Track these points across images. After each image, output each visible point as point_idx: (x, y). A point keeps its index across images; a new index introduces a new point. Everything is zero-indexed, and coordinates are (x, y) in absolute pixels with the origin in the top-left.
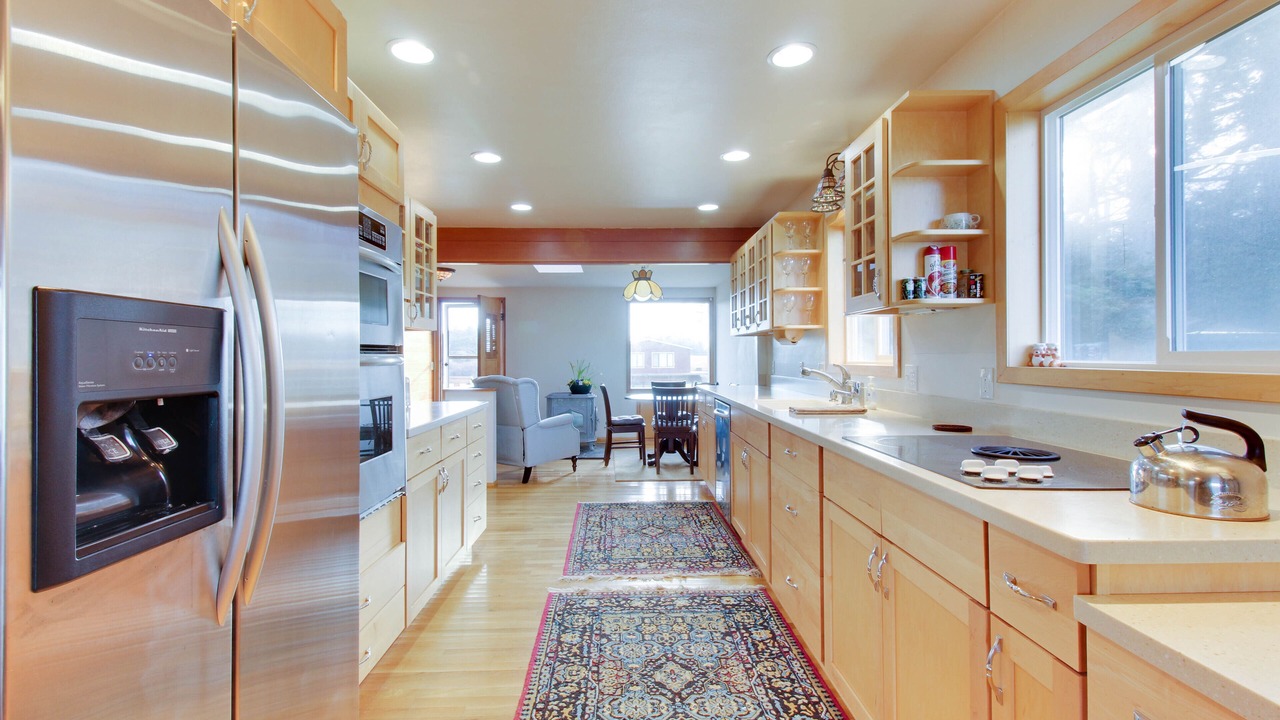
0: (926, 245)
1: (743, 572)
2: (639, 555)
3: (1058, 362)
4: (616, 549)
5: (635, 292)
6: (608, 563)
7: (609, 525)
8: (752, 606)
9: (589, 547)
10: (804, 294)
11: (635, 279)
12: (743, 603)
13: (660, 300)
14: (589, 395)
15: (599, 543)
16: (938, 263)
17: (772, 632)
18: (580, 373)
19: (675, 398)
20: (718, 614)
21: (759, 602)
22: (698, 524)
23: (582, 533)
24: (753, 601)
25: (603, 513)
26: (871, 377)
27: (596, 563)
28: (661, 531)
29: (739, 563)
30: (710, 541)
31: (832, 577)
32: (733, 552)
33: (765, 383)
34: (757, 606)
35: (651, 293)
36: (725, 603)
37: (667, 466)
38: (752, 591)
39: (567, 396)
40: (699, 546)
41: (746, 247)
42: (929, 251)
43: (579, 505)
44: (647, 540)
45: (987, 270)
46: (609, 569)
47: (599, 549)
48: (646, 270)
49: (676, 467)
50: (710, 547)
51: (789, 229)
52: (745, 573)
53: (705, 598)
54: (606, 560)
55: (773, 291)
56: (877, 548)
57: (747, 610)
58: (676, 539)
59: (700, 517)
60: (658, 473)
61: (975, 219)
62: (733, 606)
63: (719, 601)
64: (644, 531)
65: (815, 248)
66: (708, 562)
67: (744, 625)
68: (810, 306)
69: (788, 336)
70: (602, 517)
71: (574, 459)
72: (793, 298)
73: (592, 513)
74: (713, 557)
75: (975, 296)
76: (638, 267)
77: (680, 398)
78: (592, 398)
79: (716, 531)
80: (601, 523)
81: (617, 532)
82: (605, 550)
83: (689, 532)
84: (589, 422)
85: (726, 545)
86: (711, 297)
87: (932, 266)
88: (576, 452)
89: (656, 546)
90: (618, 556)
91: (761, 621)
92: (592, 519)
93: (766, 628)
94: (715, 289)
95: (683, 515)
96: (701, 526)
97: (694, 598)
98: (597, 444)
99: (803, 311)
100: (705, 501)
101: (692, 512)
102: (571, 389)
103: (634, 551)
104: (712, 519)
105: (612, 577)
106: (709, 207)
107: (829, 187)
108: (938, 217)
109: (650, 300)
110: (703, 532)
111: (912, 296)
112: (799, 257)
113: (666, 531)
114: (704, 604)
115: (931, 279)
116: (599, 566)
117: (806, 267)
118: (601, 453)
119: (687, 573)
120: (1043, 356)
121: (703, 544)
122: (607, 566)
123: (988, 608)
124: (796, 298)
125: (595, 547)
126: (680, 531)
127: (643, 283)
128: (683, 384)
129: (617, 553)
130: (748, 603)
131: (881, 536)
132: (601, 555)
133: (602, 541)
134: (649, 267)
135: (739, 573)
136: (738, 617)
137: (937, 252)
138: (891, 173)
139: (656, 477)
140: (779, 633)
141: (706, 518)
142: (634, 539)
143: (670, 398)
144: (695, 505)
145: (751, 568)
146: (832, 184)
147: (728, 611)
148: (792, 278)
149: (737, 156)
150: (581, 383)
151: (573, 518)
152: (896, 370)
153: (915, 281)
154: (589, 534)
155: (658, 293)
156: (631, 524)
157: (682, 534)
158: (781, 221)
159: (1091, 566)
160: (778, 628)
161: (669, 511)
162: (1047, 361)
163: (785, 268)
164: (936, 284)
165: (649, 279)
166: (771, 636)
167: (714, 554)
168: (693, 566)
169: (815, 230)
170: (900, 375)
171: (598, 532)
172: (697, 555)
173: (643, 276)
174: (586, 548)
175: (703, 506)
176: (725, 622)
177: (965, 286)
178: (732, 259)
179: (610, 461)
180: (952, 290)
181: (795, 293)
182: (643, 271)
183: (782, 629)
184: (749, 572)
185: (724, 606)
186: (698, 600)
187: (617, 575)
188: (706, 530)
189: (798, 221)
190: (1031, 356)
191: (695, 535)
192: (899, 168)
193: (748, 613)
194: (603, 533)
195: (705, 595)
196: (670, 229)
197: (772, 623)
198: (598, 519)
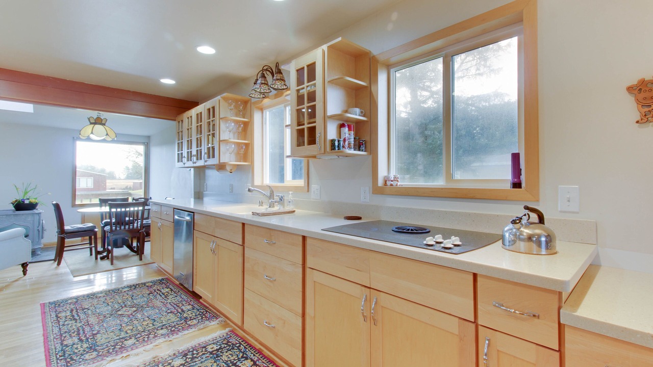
0: (341, 122)
1: (213, 323)
2: (123, 335)
3: (399, 184)
4: (98, 335)
5: (92, 133)
6: (95, 350)
7: (82, 316)
8: (230, 346)
9: (69, 342)
10: (238, 144)
11: (91, 123)
12: (223, 346)
13: (113, 141)
14: (35, 211)
15: (79, 334)
16: (347, 132)
17: (252, 360)
18: (26, 193)
19: (123, 210)
20: (210, 361)
21: (233, 340)
22: (163, 296)
23: (56, 330)
24: (228, 342)
25: (72, 306)
26: (290, 192)
27: (82, 355)
28: (134, 309)
29: (206, 317)
30: (178, 306)
31: (314, 317)
32: (198, 310)
33: (199, 196)
34: (233, 344)
35: (107, 134)
36: (211, 350)
37: (118, 258)
38: (225, 335)
39: (11, 213)
40: (171, 312)
41: (193, 112)
42: (342, 126)
43: (43, 305)
44: (126, 319)
45: (367, 138)
46: (98, 356)
47: (81, 340)
48: (102, 118)
49: (125, 257)
50: (180, 311)
51: (230, 105)
52: (214, 323)
53: (195, 352)
54: (92, 348)
55: (220, 141)
56: (366, 296)
57: (228, 350)
58: (149, 312)
59: (162, 290)
60: (112, 264)
61: (362, 112)
62: (217, 350)
63: (206, 351)
64: (120, 313)
65: (244, 118)
66: (185, 323)
67: (231, 362)
68: (242, 151)
69: (228, 168)
70: (72, 311)
71: (24, 266)
72: (233, 146)
73: (60, 309)
74: (186, 318)
75: (362, 151)
76: (94, 114)
77: (128, 209)
78: (40, 213)
79: (178, 298)
80: (73, 316)
81: (93, 320)
82: (87, 339)
83: (158, 303)
84: (36, 232)
85: (191, 307)
86: (147, 142)
87: (345, 133)
88: (28, 258)
89: (136, 322)
90: (103, 341)
91: (241, 354)
92: (63, 314)
93: (246, 359)
94: (149, 137)
95: (148, 292)
96: (166, 297)
97: (185, 355)
98: (46, 248)
99: (238, 154)
100: (160, 278)
101: (154, 288)
102: (15, 207)
103: (117, 332)
104: (172, 290)
105: (104, 362)
106: (168, 81)
107: (264, 83)
108: (345, 109)
109: (104, 141)
110: (169, 301)
111: (337, 149)
112: (236, 122)
113: (140, 308)
114: (196, 357)
115: (345, 140)
116: (87, 356)
117: (241, 129)
118: (52, 254)
119: (172, 337)
120: (392, 181)
121: (173, 310)
122: (95, 354)
123: (475, 322)
124: (235, 145)
125: (76, 340)
126: (150, 305)
127: (98, 127)
128: (127, 199)
129: (101, 339)
130: (226, 344)
131: (370, 288)
132: (85, 345)
133: (81, 332)
134: (104, 115)
135: (211, 324)
136: (225, 358)
137: (347, 126)
138: (327, 80)
139: (111, 267)
140: (256, 358)
141: (167, 290)
142: (113, 322)
143: (119, 210)
144: (154, 283)
145: (217, 318)
146: (266, 82)
147: (216, 355)
148: (231, 135)
149: (206, 50)
150: (27, 202)
151: (40, 318)
152: (307, 188)
153: (339, 141)
154: (64, 329)
155: (113, 135)
156: (105, 310)
157: (154, 307)
158: (225, 99)
159: (559, 292)
160: (254, 355)
161: (135, 291)
162: (394, 183)
163: (227, 128)
164: (347, 143)
165: (104, 124)
166: (252, 363)
167: (185, 315)
168: (173, 330)
169: (245, 108)
170: (308, 191)
171: (74, 326)
172: (173, 320)
173: (98, 121)
174: (65, 343)
175: (161, 282)
176: (218, 365)
177: (359, 145)
178: (179, 118)
179: (63, 261)
180: (352, 147)
181: (235, 143)
182: (98, 118)
183: (257, 355)
184: (217, 321)
185: (211, 353)
186: (190, 355)
187: (109, 359)
188: (171, 299)
189: (236, 101)
190: (386, 181)
191: (165, 305)
192: (333, 78)
193: (230, 352)
194: (79, 325)
195: (194, 350)
196: (129, 91)
197: (249, 354)
198: (68, 313)
